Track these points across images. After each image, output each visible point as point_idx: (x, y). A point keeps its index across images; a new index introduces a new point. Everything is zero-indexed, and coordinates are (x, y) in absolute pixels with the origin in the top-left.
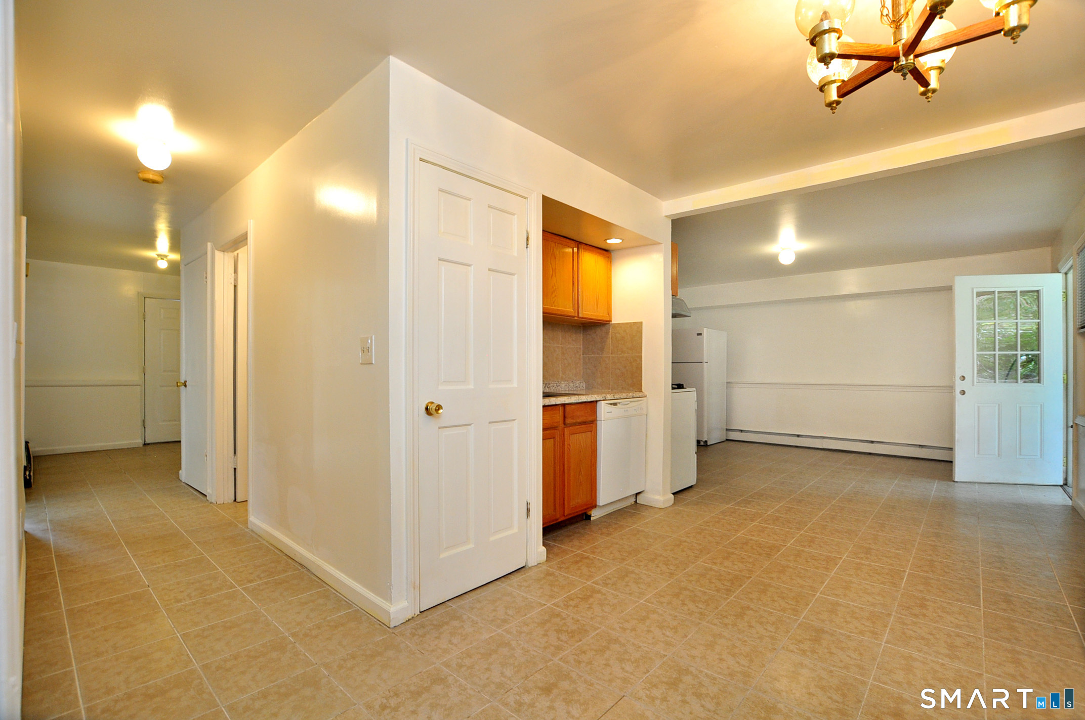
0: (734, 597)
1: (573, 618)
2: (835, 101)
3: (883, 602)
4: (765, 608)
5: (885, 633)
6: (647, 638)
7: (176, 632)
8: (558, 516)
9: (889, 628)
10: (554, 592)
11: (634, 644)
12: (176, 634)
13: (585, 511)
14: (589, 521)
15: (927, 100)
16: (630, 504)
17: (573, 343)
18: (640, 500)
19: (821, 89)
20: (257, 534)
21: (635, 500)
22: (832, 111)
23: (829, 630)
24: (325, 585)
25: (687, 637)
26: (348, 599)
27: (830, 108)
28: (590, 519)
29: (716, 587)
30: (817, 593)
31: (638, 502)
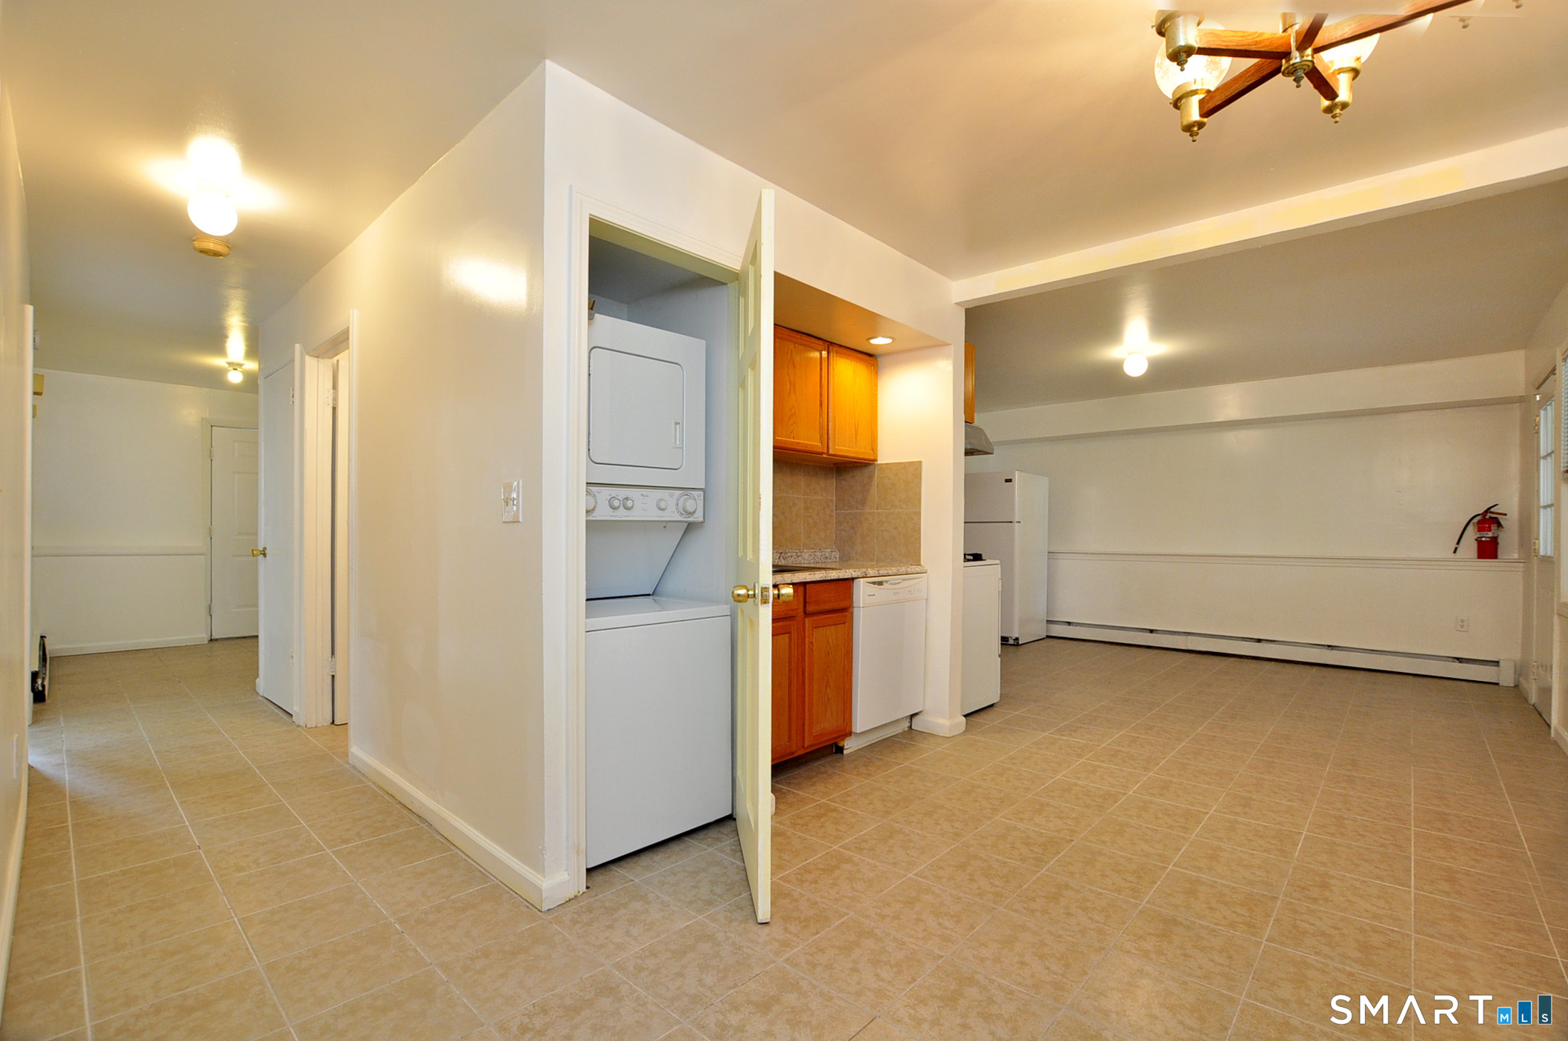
0: (1046, 871)
1: (808, 900)
2: (1196, 122)
3: (1266, 879)
4: (1090, 887)
5: (1268, 926)
6: (915, 930)
7: (233, 915)
8: (794, 748)
9: (1273, 919)
10: (785, 860)
11: (895, 939)
12: (232, 918)
13: (835, 741)
14: (840, 755)
15: (1334, 120)
16: (901, 731)
17: (822, 492)
18: (917, 724)
19: (1177, 103)
20: (360, 772)
21: (909, 725)
22: (1191, 138)
23: (1184, 922)
24: (452, 847)
25: (974, 929)
26: (484, 869)
27: (1189, 134)
28: (842, 753)
29: (1020, 854)
30: (1169, 865)
31: (913, 727)
